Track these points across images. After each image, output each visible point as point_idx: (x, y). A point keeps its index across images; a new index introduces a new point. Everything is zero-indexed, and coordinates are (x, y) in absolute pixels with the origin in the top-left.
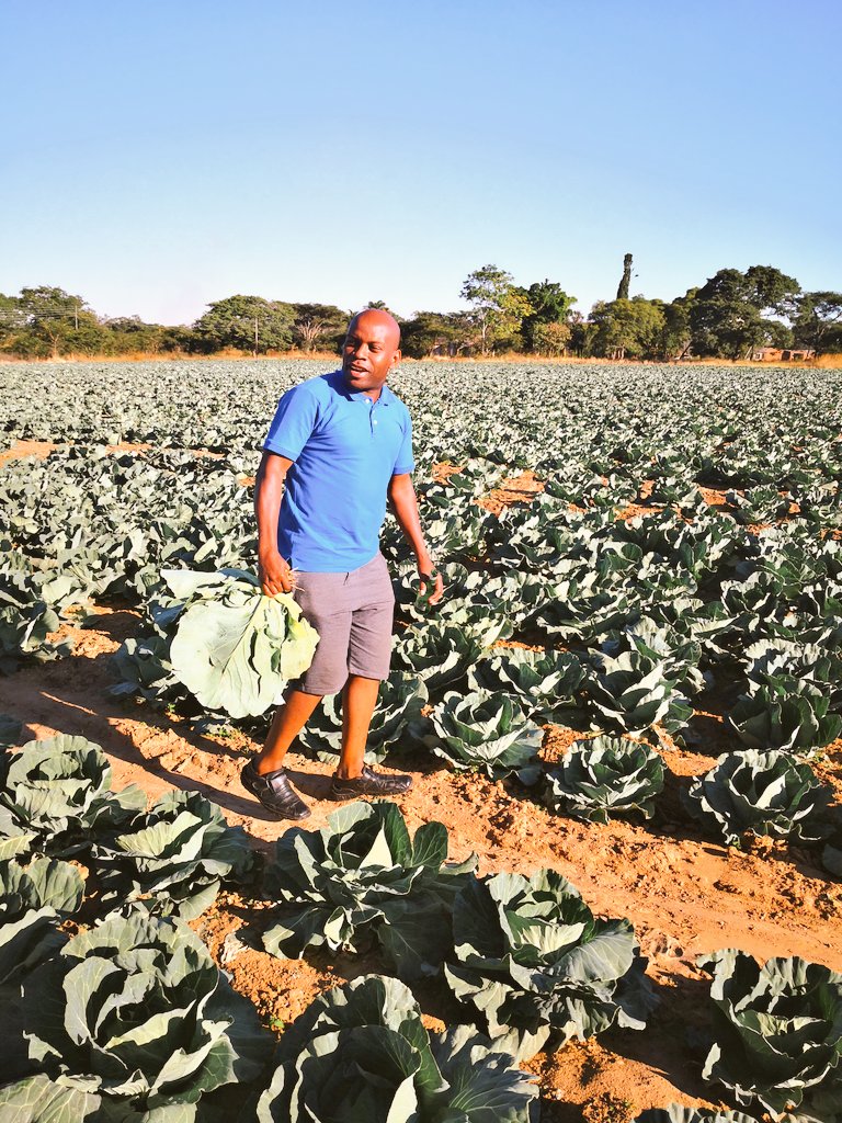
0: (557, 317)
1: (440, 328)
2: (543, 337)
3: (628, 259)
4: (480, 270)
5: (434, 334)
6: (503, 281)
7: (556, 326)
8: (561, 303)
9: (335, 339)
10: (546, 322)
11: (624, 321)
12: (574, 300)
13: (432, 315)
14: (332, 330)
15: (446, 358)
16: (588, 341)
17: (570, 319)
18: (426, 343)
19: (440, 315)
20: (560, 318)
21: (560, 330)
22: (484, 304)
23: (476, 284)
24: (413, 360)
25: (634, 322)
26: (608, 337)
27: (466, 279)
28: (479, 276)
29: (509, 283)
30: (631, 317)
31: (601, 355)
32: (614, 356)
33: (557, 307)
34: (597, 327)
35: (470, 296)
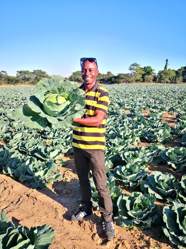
0: (150, 74)
1: (123, 77)
2: (147, 79)
3: (167, 60)
4: (133, 64)
5: (122, 78)
6: (138, 66)
7: (150, 76)
8: (151, 71)
9: (100, 80)
10: (148, 75)
11: (166, 75)
12: (154, 70)
13: (122, 74)
14: (99, 78)
15: (125, 84)
16: (157, 80)
17: (153, 75)
18: (121, 80)
19: (123, 74)
20: (151, 74)
21: (151, 77)
22: (134, 71)
23: (132, 67)
24: (117, 84)
25: (168, 75)
26: (162, 78)
27: (130, 66)
28: (133, 65)
29: (140, 67)
30: (168, 74)
31: (160, 82)
32: (163, 83)
33: (150, 72)
34: (159, 76)
35: (131, 70)
